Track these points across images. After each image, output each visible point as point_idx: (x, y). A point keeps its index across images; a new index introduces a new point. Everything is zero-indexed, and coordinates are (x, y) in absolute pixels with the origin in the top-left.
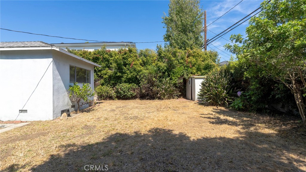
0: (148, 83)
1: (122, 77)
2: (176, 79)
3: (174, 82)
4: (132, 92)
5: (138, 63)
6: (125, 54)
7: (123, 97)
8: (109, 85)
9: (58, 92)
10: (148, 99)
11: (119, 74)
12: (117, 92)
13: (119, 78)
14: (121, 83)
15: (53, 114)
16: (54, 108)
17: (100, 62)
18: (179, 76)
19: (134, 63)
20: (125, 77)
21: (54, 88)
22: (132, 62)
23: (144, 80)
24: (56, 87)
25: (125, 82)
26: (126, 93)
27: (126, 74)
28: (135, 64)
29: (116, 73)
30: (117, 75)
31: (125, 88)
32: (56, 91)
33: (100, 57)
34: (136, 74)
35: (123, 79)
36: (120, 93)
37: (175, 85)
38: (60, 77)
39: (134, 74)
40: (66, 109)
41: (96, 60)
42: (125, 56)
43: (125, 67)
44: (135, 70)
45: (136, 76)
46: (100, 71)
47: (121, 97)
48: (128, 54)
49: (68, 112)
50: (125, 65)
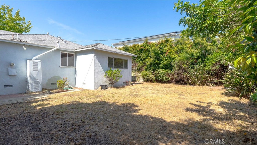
0: (179, 69)
1: (160, 64)
2: (209, 65)
3: (207, 68)
4: (167, 77)
5: (172, 51)
6: (162, 44)
7: (160, 80)
8: (151, 71)
9: (99, 74)
10: (180, 84)
11: (157, 61)
12: (156, 76)
13: (158, 64)
14: (159, 69)
15: (95, 87)
16: (95, 83)
17: (144, 53)
18: (214, 62)
19: (169, 51)
20: (162, 64)
21: (96, 71)
22: (167, 50)
23: (175, 66)
24: (97, 71)
25: (163, 68)
26: (162, 78)
27: (163, 62)
28: (169, 53)
29: (155, 61)
30: (155, 62)
31: (161, 73)
32: (96, 73)
33: (144, 48)
34: (170, 61)
35: (161, 66)
36: (158, 77)
37: (208, 72)
38: (100, 65)
39: (168, 61)
40: (105, 85)
41: (142, 51)
42: (161, 46)
43: (161, 56)
44: (169, 58)
45: (171, 63)
46: (144, 59)
47: (159, 81)
48: (164, 44)
49: (106, 87)
50: (162, 54)
